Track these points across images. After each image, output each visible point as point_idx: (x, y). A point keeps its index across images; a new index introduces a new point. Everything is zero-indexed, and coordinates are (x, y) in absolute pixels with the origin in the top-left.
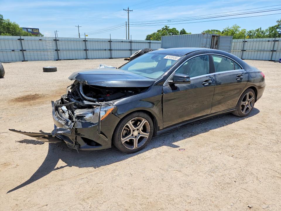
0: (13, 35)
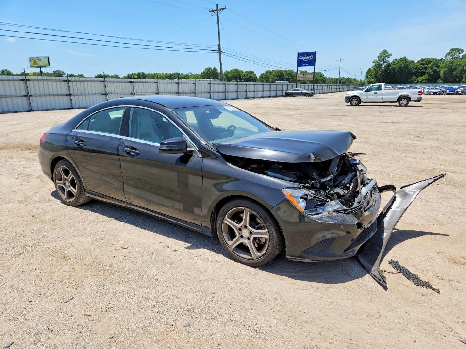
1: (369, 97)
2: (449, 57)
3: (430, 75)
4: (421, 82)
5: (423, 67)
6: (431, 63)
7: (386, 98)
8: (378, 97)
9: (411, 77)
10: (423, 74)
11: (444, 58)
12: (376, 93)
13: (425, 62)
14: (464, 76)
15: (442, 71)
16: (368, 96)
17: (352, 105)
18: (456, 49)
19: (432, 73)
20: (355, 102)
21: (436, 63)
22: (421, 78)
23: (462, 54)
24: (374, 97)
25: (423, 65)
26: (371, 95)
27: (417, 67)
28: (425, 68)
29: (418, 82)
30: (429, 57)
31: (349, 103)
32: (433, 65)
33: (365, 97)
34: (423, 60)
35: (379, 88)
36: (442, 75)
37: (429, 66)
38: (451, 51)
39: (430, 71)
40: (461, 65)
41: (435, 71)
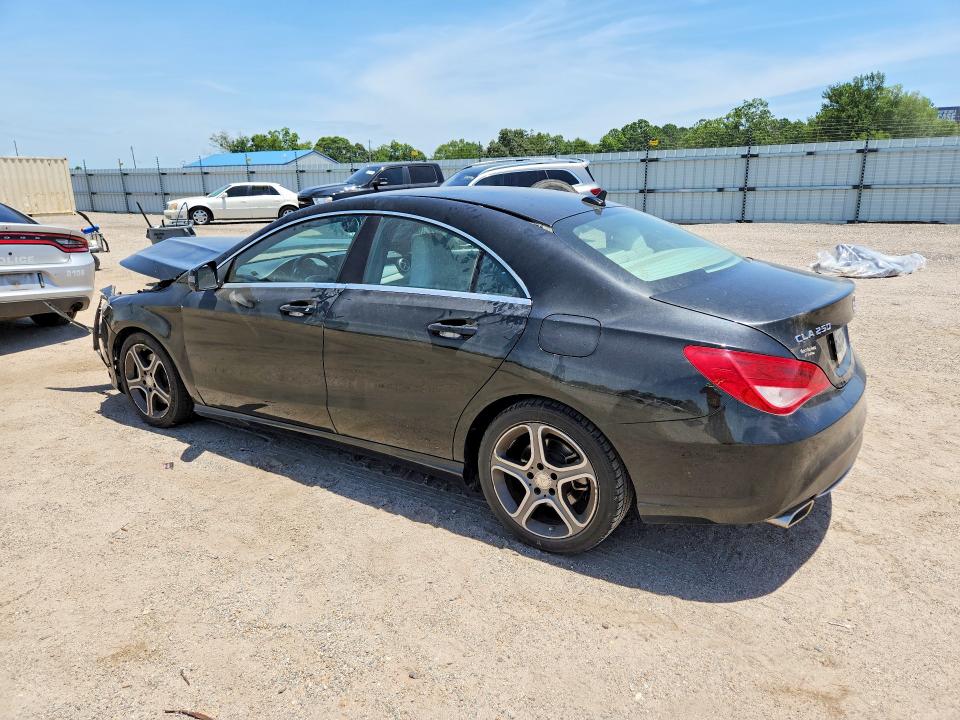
0: (895, 136)
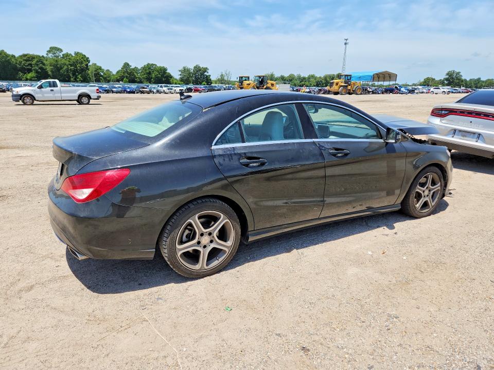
1: (45, 95)
2: (50, 55)
3: (37, 72)
4: (31, 80)
5: (28, 63)
6: (36, 60)
7: (65, 96)
8: (56, 95)
9: (17, 74)
10: (29, 71)
11: (45, 56)
12: (52, 90)
13: (28, 58)
14: (71, 75)
15: (49, 69)
16: (43, 93)
17: (25, 104)
18: (56, 48)
19: (39, 70)
20: (28, 100)
21: (40, 60)
22: (29, 75)
23: (62, 53)
24: (51, 95)
25: (26, 60)
26: (47, 93)
27: (21, 62)
28: (31, 65)
29: (27, 80)
30: (31, 53)
31: (21, 102)
32: (37, 62)
33: (40, 95)
34: (25, 55)
35: (55, 85)
36: (50, 73)
37: (34, 62)
38: (50, 48)
39: (37, 68)
40: (65, 64)
41: (41, 68)
